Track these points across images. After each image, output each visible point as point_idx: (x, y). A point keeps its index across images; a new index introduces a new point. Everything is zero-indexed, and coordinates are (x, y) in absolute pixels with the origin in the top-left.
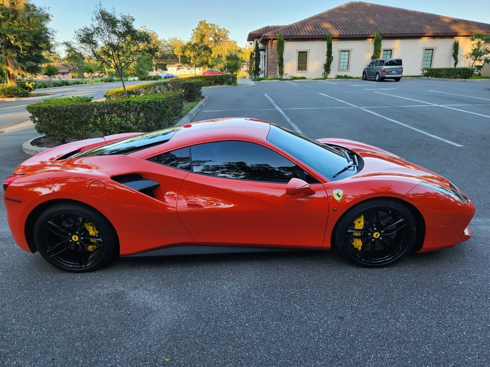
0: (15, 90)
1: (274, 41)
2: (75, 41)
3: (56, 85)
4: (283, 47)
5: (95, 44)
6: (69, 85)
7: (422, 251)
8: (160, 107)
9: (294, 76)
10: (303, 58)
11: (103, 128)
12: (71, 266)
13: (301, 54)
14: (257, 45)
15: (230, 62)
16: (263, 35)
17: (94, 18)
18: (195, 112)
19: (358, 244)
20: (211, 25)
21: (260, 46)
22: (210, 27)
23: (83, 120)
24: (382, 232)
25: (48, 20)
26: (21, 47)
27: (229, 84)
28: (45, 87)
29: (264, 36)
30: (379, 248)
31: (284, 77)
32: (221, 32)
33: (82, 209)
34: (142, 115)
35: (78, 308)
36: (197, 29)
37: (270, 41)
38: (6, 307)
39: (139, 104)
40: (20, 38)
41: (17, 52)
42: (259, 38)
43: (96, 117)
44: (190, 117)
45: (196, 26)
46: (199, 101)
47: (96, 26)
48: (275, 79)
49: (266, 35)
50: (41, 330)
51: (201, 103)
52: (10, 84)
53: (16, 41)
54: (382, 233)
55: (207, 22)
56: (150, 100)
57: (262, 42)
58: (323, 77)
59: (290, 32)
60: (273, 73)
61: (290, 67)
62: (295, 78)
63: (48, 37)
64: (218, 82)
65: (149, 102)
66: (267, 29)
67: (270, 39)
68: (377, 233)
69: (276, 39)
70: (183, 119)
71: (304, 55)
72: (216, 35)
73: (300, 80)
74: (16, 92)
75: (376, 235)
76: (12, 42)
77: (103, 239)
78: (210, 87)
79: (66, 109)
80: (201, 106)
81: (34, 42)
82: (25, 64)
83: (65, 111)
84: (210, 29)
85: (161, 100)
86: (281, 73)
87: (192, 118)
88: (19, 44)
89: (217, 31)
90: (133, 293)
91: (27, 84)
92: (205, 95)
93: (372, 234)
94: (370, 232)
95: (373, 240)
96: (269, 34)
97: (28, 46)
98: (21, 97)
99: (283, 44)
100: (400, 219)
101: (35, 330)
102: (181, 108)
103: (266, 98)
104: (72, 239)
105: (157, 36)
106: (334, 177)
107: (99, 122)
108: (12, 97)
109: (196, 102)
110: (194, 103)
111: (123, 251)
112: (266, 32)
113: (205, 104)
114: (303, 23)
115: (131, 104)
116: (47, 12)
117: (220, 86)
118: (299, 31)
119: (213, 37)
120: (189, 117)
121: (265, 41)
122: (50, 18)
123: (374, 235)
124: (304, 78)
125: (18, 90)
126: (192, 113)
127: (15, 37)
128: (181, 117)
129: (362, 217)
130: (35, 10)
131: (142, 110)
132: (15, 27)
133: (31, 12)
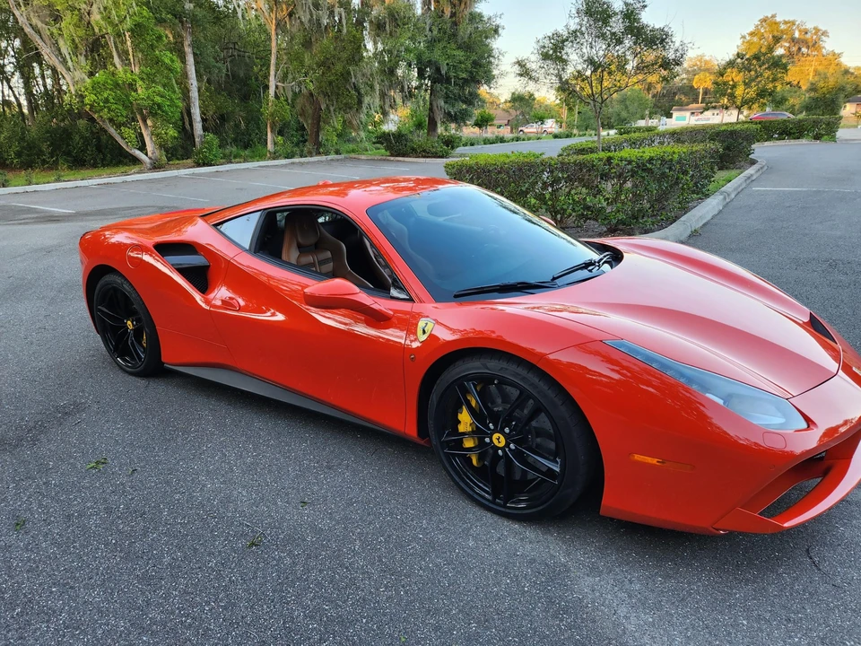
2: (533, 58)
3: (487, 142)
5: (565, 62)
6: (505, 142)
8: (670, 169)
11: (553, 206)
17: (574, 11)
18: (735, 189)
20: (786, 23)
22: (783, 27)
23: (524, 189)
25: (496, 36)
26: (453, 80)
27: (817, 137)
28: (472, 145)
32: (808, 36)
34: (629, 185)
35: (471, 569)
36: (752, 34)
39: (630, 162)
40: (453, 66)
41: (445, 88)
43: (545, 186)
44: (725, 198)
45: (752, 29)
46: (742, 169)
47: (573, 27)
50: (398, 593)
51: (751, 171)
53: (448, 70)
55: (778, 19)
56: (652, 155)
63: (491, 62)
64: (791, 134)
65: (651, 160)
70: (709, 200)
72: (794, 42)
74: (434, 150)
76: (443, 73)
78: (766, 144)
79: (501, 168)
80: (749, 178)
81: (471, 72)
83: (499, 172)
85: (676, 156)
87: (728, 200)
88: (450, 75)
89: (797, 35)
92: (759, 157)
97: (463, 78)
98: (439, 157)
101: (386, 587)
102: (708, 177)
107: (548, 196)
108: (428, 157)
109: (738, 171)
110: (734, 172)
113: (758, 174)
115: (615, 162)
116: (498, 22)
117: (793, 142)
119: (786, 48)
120: (722, 197)
122: (500, 31)
125: (436, 147)
126: (730, 190)
127: (447, 65)
128: (707, 196)
130: (481, 21)
131: (634, 174)
133: (475, 25)
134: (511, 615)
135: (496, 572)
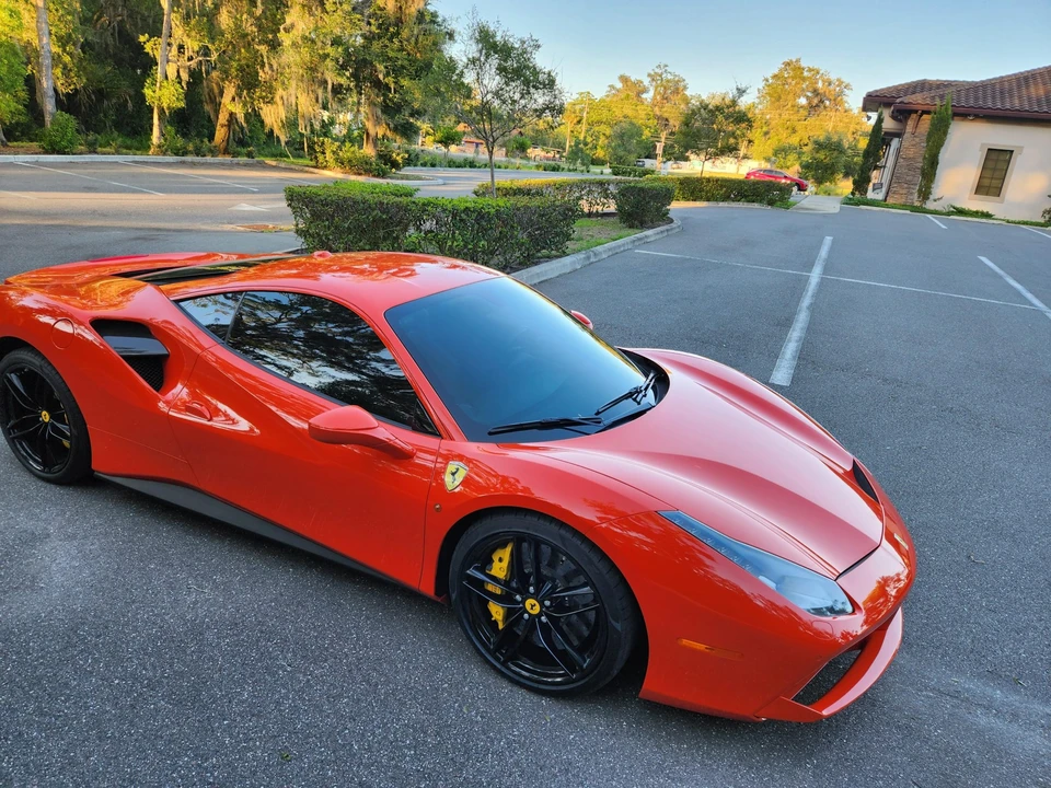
0: (367, 163)
1: (925, 116)
3: (452, 164)
4: (945, 133)
6: (475, 167)
7: (642, 693)
9: (958, 206)
10: (995, 169)
13: (994, 156)
14: (880, 120)
15: (821, 156)
16: (898, 101)
18: (612, 249)
20: (810, 70)
21: (889, 124)
22: (806, 74)
24: (546, 602)
25: (451, 42)
26: (392, 86)
27: (771, 203)
28: (433, 165)
29: (901, 102)
31: (930, 205)
32: (832, 87)
36: (775, 77)
37: (914, 116)
40: (393, 70)
41: (384, 95)
42: (888, 105)
44: (589, 258)
45: (776, 72)
48: (903, 207)
49: (906, 99)
51: (649, 232)
52: (369, 151)
53: (387, 74)
54: (547, 607)
55: (803, 64)
57: (893, 117)
58: (1042, 221)
59: (976, 99)
60: (904, 191)
61: (956, 181)
62: (961, 212)
64: (746, 196)
66: (921, 86)
67: (916, 112)
68: (533, 601)
69: (928, 112)
71: (1002, 157)
72: (816, 92)
73: (970, 219)
74: (368, 167)
75: (532, 606)
76: (381, 77)
78: (721, 204)
80: (641, 239)
82: (393, 118)
84: (804, 79)
86: (925, 194)
88: (390, 80)
89: (820, 85)
91: (394, 155)
92: (680, 217)
93: (523, 601)
94: (520, 593)
95: (526, 616)
96: (917, 99)
98: (374, 176)
99: (947, 126)
102: (563, 235)
105: (685, 88)
106: (490, 434)
108: (360, 174)
110: (633, 232)
112: (914, 93)
113: (658, 236)
114: (1025, 79)
116: (454, 26)
117: (746, 205)
118: (1002, 98)
119: (808, 97)
120: (585, 257)
121: (902, 114)
124: (987, 215)
125: (371, 164)
126: (603, 250)
127: (386, 67)
129: (509, 549)
130: (434, 22)
132: (392, 50)
133: (425, 26)
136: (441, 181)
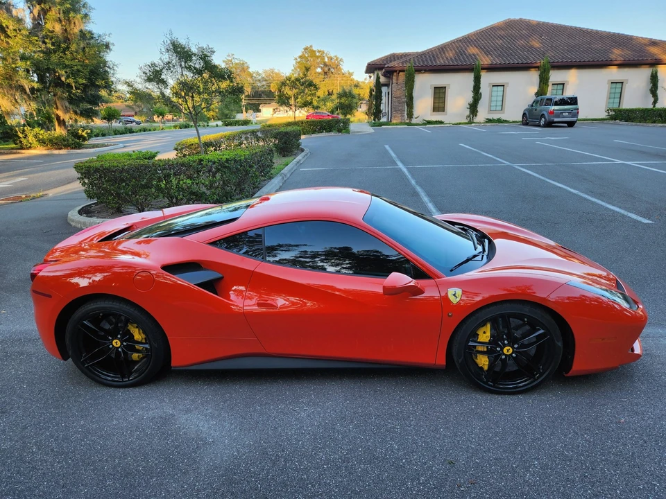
0: (64, 141)
1: (401, 73)
2: (138, 80)
3: (117, 132)
4: (413, 81)
5: (164, 82)
6: (133, 132)
7: (570, 374)
8: (241, 166)
9: (427, 120)
10: (440, 94)
11: (168, 193)
12: (109, 378)
13: (437, 91)
14: (378, 78)
16: (386, 66)
17: (163, 50)
18: (289, 171)
19: (483, 361)
20: (319, 51)
21: (383, 80)
22: (317, 54)
23: (143, 183)
24: (516, 346)
25: (108, 51)
26: (73, 85)
27: (339, 131)
28: (104, 135)
29: (388, 67)
30: (512, 367)
31: (414, 121)
32: (333, 61)
33: (125, 306)
34: (218, 176)
35: (114, 435)
36: (300, 57)
37: (395, 74)
38: (26, 430)
39: (214, 163)
40: (72, 74)
41: (68, 91)
42: (381, 69)
43: (160, 180)
44: (283, 178)
45: (300, 54)
46: (296, 155)
47: (166, 61)
48: (401, 124)
49: (390, 65)
50: (67, 462)
51: (299, 157)
52: (59, 131)
53: (68, 77)
54: (516, 348)
55: (314, 49)
56: (228, 157)
57: (384, 75)
58: (467, 121)
59: (423, 62)
60: (399, 115)
61: (423, 106)
62: (429, 122)
63: (107, 72)
64: (325, 129)
65: (227, 160)
66: (393, 57)
67: (396, 71)
68: (508, 348)
69: (403, 71)
70: (273, 180)
71: (441, 91)
72: (325, 65)
73: (436, 125)
74: (66, 143)
75: (508, 350)
76: (63, 79)
77: (151, 346)
78: (313, 135)
80: (298, 162)
81: (89, 79)
82: (78, 106)
83: (121, 172)
84: (318, 57)
85: (243, 158)
86: (410, 115)
87: (285, 179)
88: (71, 81)
89: (326, 60)
90: (184, 417)
91: (80, 132)
92: (306, 147)
93: (502, 349)
94: (499, 346)
95: (504, 357)
96: (395, 64)
97: (83, 84)
98: (72, 148)
99: (413, 78)
100: (539, 330)
101: (58, 462)
102: (270, 166)
103: (387, 151)
104: (112, 344)
105: (248, 67)
106: (451, 271)
107: (163, 186)
108: (61, 149)
109: (293, 157)
110: (290, 158)
111: (176, 362)
112: (391, 61)
113: (304, 159)
114: (442, 49)
115: (204, 163)
116: (107, 39)
117: (327, 134)
118: (435, 59)
119: (322, 68)
120: (281, 177)
121: (389, 73)
122: (111, 47)
123: (505, 350)
124: (441, 122)
125: (68, 140)
126: (286, 172)
127: (66, 72)
128: (271, 178)
129: (489, 326)
130: (92, 38)
131: (218, 170)
132: (67, 59)
133: (87, 41)
134: (140, 448)
135: (131, 431)
136: (121, 145)
